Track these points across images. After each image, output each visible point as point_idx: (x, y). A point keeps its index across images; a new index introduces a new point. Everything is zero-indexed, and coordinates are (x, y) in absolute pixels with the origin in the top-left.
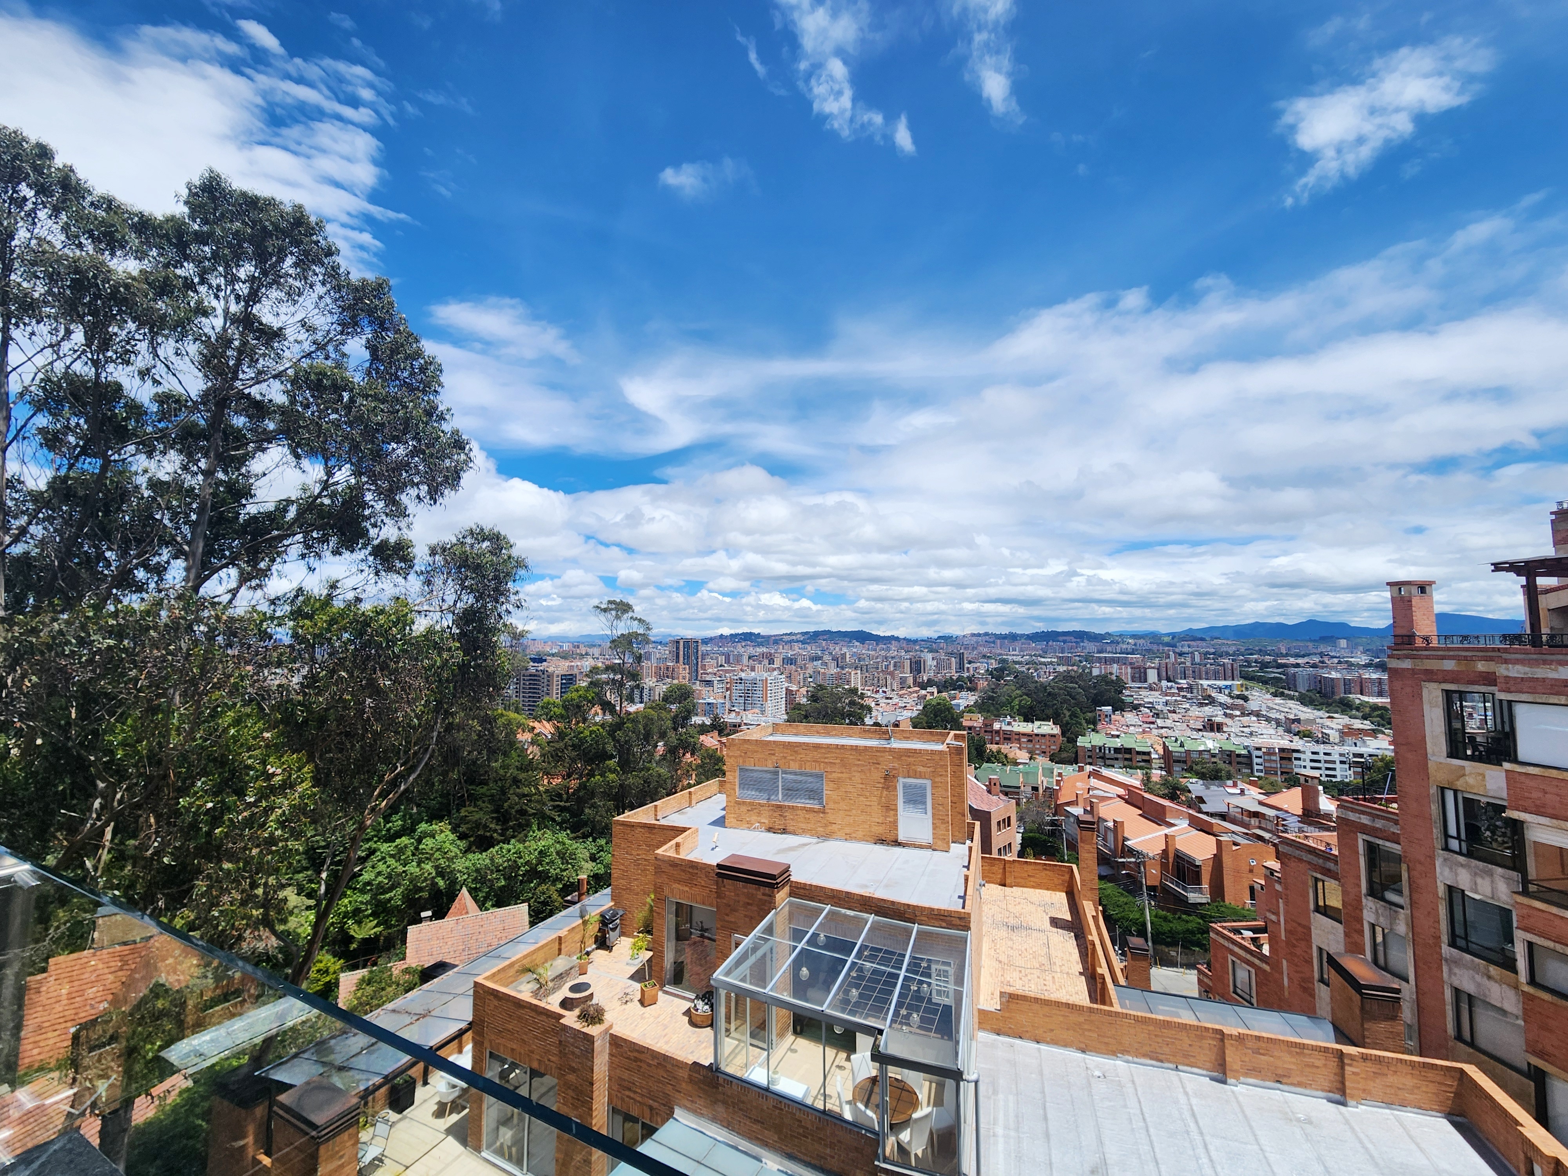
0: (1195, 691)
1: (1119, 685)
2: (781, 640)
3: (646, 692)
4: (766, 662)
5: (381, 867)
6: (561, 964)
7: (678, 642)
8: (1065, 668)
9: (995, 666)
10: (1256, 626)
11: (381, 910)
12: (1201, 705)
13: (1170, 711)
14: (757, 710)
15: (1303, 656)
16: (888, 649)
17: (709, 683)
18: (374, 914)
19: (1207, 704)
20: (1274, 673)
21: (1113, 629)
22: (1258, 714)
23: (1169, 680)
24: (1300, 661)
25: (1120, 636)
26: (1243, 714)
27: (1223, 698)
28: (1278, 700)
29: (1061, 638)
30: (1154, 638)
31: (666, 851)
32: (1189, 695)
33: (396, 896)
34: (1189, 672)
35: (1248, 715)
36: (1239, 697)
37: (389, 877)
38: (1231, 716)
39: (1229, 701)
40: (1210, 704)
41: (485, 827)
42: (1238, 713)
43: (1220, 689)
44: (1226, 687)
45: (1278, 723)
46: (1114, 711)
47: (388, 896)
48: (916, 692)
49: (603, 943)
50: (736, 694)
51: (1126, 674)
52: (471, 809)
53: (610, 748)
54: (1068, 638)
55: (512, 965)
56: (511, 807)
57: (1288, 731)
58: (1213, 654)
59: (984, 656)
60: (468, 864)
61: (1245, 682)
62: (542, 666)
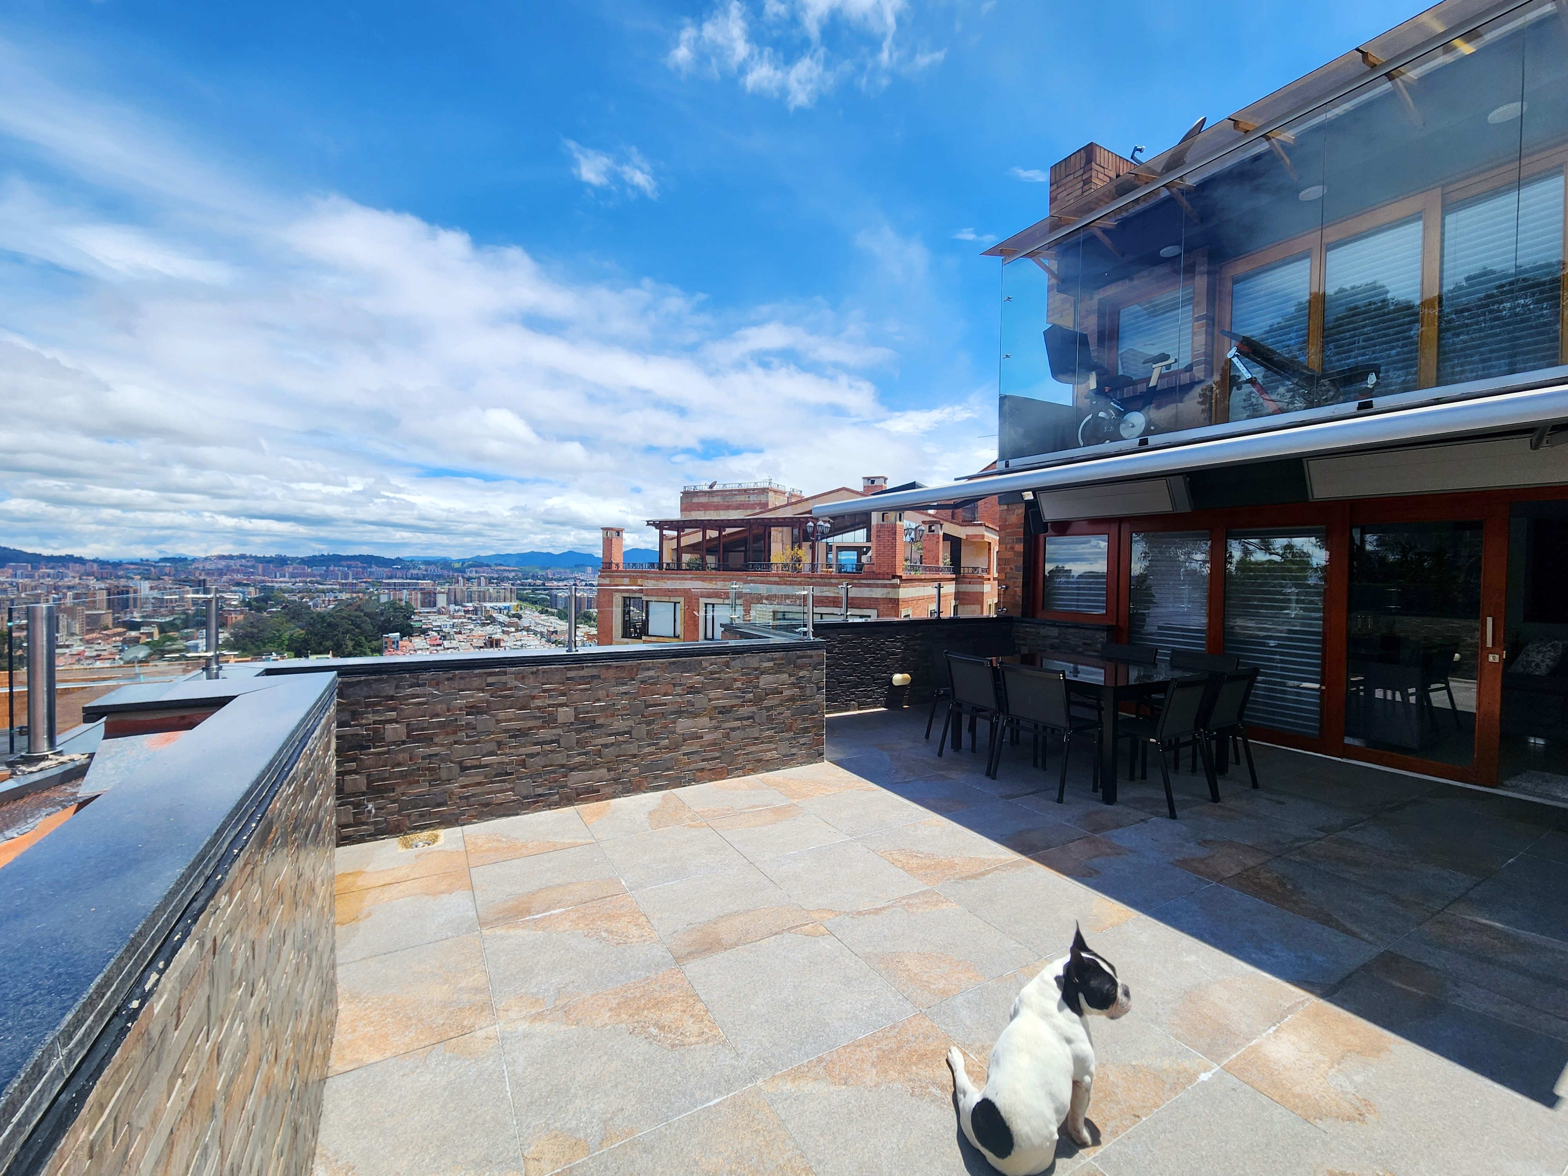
0: (479, 613)
1: (408, 612)
8: (348, 596)
9: (253, 596)
10: (533, 554)
12: (484, 625)
13: (456, 633)
15: (563, 580)
16: (62, 576)
19: (488, 624)
20: (543, 595)
21: (404, 554)
22: (528, 629)
23: (456, 604)
24: (561, 584)
25: (412, 561)
26: (517, 631)
27: (502, 618)
28: (544, 617)
29: (344, 563)
30: (446, 564)
32: (474, 617)
34: (475, 596)
35: (521, 630)
36: (514, 616)
38: (508, 633)
39: (507, 619)
40: (491, 623)
42: (513, 629)
43: (500, 609)
44: (505, 608)
45: (542, 634)
46: (401, 637)
48: (119, 634)
51: (416, 599)
54: (353, 563)
57: (549, 641)
58: (497, 579)
59: (238, 584)
61: (521, 603)
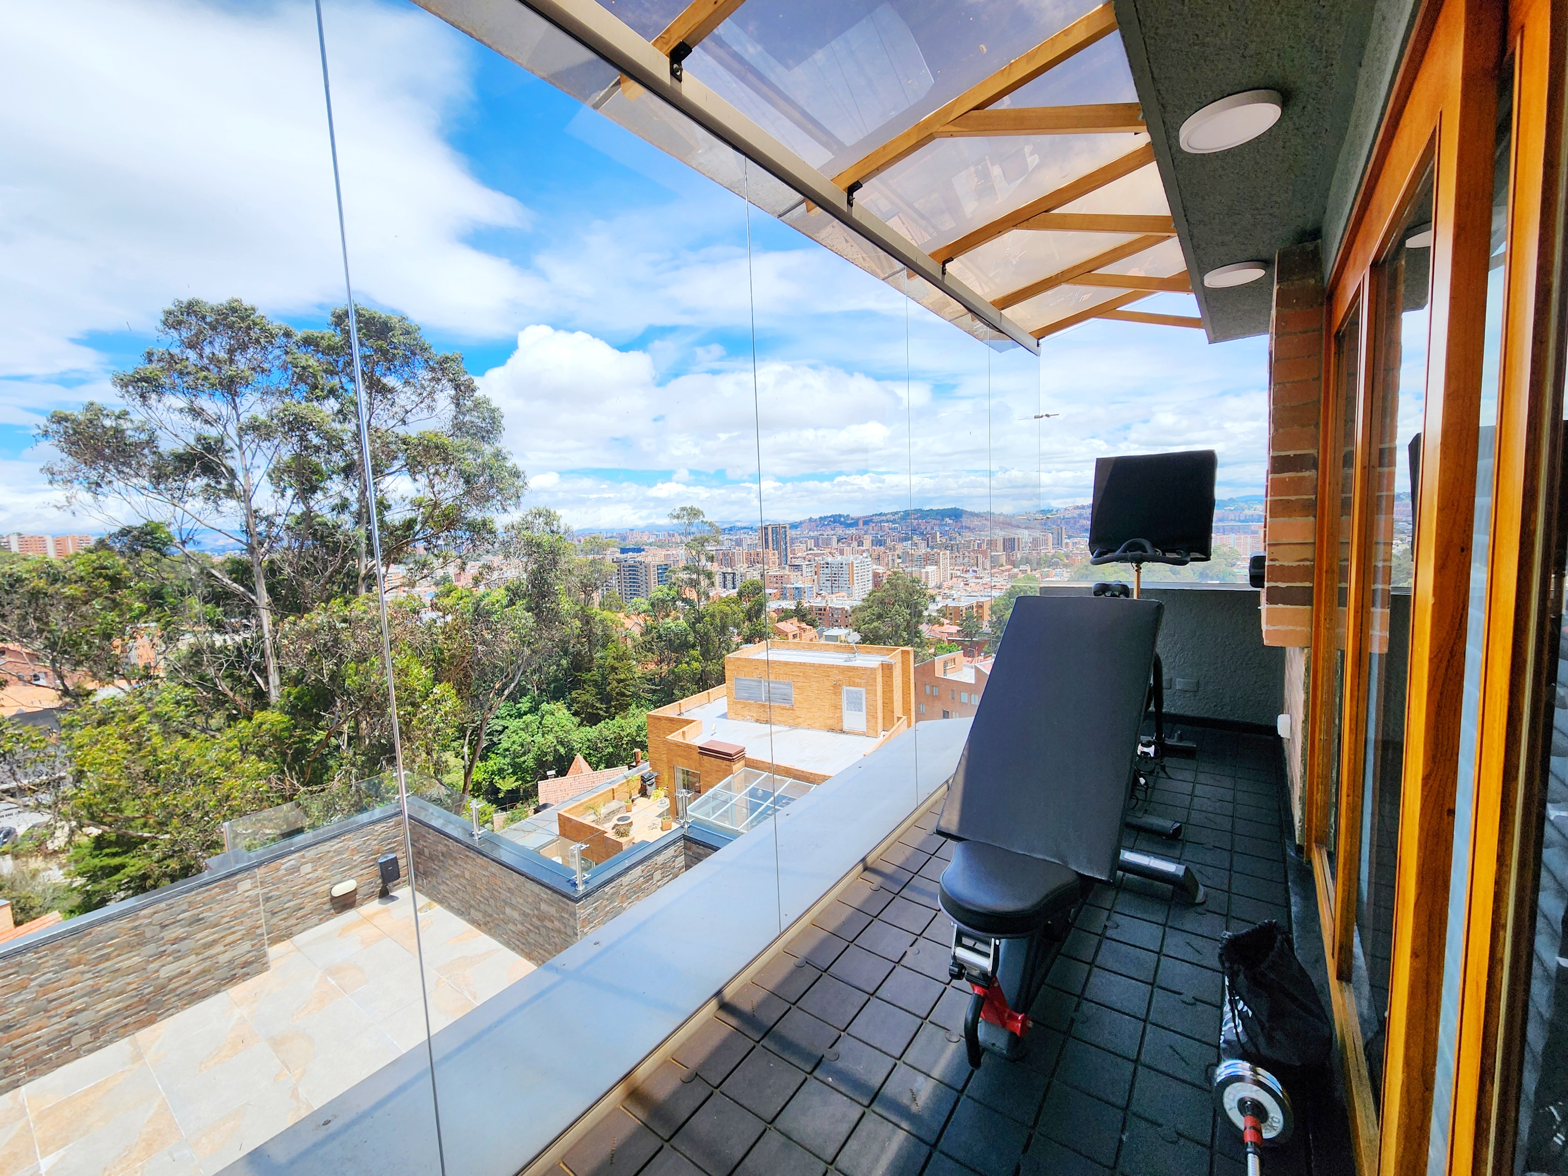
2: (871, 521)
3: (738, 577)
4: (855, 544)
5: (515, 737)
6: (614, 805)
7: (766, 528)
11: (517, 769)
14: (843, 594)
17: (797, 567)
18: (514, 773)
31: (675, 737)
33: (529, 761)
37: (522, 745)
41: (593, 706)
47: (522, 759)
48: (1009, 570)
49: (643, 793)
50: (823, 578)
52: (579, 691)
53: (691, 638)
55: (581, 804)
56: (612, 689)
60: (582, 735)
62: (640, 557)
